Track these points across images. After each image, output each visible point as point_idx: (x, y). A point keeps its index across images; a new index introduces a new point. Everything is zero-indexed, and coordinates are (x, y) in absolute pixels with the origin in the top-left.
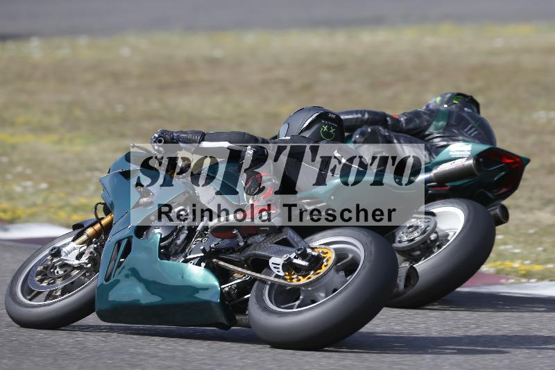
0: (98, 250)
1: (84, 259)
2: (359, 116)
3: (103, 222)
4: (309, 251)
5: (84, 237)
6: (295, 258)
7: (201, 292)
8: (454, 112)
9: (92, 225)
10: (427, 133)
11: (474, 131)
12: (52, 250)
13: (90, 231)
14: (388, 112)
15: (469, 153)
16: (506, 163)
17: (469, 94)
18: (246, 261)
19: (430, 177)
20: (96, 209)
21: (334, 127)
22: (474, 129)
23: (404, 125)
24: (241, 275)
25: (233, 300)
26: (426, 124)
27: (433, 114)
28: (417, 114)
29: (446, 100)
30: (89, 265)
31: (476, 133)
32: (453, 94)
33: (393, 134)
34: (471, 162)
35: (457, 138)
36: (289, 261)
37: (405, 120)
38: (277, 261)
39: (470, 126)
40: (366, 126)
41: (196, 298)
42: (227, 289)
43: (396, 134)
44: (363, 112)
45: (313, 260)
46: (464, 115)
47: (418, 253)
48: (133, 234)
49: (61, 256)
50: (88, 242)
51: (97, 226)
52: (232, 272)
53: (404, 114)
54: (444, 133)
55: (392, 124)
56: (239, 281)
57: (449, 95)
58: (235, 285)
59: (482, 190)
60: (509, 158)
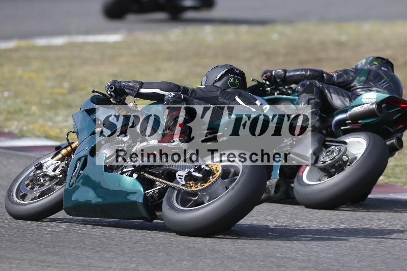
0: (67, 165)
1: (58, 171)
2: (304, 72)
3: (73, 146)
4: (203, 166)
5: (60, 156)
6: (194, 171)
7: (131, 195)
8: (373, 70)
9: (66, 147)
10: (352, 85)
11: (387, 84)
12: (37, 165)
13: (64, 152)
14: (324, 70)
15: (375, 100)
16: (402, 107)
17: (385, 58)
18: (163, 173)
19: (347, 116)
20: (68, 136)
21: (238, 79)
22: (386, 83)
23: (336, 79)
24: (160, 183)
25: (156, 201)
26: (351, 78)
27: (357, 71)
28: (346, 72)
29: (368, 61)
30: (61, 176)
31: (387, 85)
32: (374, 57)
33: (325, 86)
34: (374, 106)
35: (373, 89)
36: (189, 174)
37: (336, 76)
38: (182, 173)
39: (384, 80)
40: (306, 80)
41: (127, 199)
42: (151, 193)
43: (327, 86)
44: (306, 70)
45: (206, 173)
46: (381, 72)
47: (334, 170)
48: (88, 154)
49: (42, 169)
50: (62, 160)
51: (69, 148)
52: (154, 181)
53: (336, 72)
54: (363, 86)
55: (326, 79)
56: (159, 187)
57: (372, 58)
58: (157, 190)
59: (385, 126)
60: (404, 104)
